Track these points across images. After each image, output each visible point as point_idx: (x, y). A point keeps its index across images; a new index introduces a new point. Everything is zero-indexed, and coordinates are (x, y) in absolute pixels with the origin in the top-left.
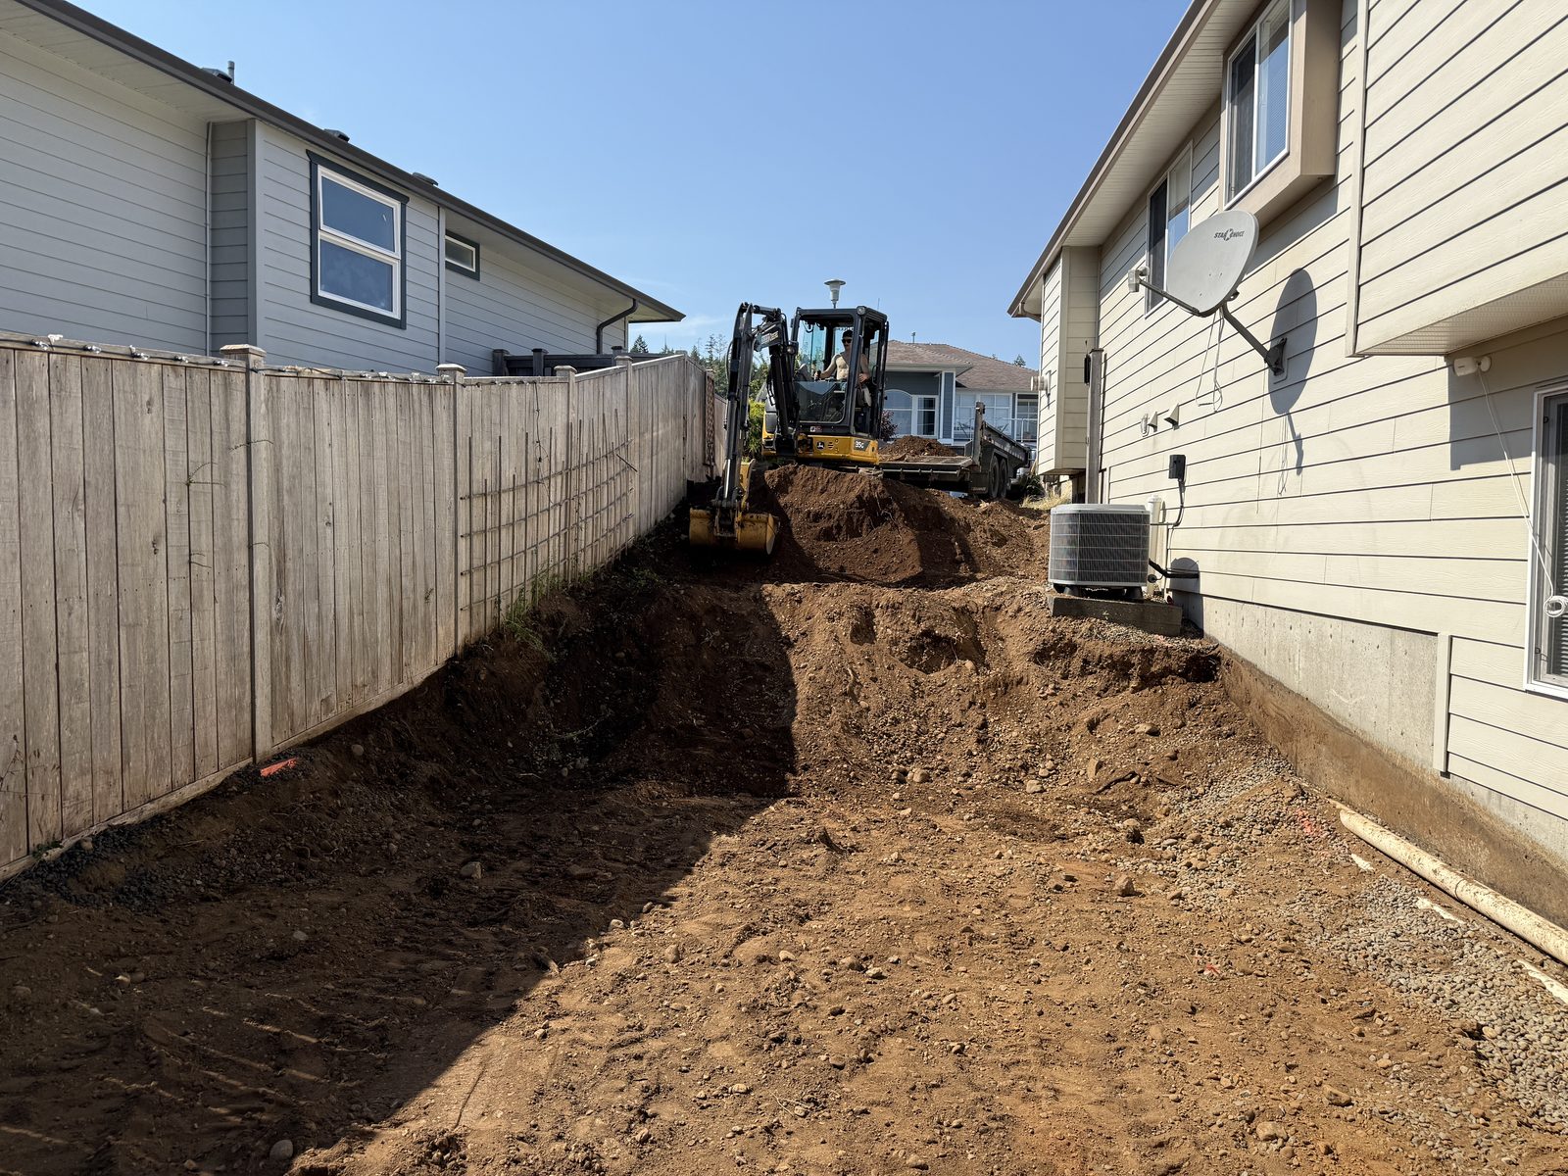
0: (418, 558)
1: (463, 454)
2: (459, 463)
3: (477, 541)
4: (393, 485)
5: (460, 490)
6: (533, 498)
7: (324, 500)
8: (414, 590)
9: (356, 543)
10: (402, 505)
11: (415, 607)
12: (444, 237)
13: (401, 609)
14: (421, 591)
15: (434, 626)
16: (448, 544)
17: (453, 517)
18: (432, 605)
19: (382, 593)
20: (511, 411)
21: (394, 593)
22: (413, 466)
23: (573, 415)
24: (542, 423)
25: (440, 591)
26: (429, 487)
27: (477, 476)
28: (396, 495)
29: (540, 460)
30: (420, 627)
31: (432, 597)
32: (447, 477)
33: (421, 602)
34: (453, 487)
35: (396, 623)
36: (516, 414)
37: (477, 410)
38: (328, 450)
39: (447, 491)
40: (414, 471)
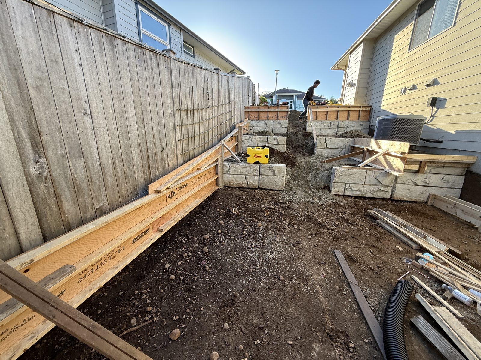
0: (156, 134)
1: (175, 91)
2: (174, 94)
3: (185, 128)
4: (137, 99)
5: (175, 106)
6: (206, 113)
7: (79, 99)
8: (155, 148)
9: (113, 126)
10: (144, 109)
11: (156, 156)
12: (183, 43)
13: (148, 157)
14: (159, 148)
15: (167, 162)
16: (171, 128)
17: (173, 117)
18: (165, 154)
19: (135, 151)
20: (197, 78)
21: (143, 150)
22: (149, 91)
23: (220, 86)
24: (209, 86)
25: (169, 147)
26: (159, 103)
27: (184, 102)
28: (139, 104)
29: (209, 99)
30: (159, 163)
31: (165, 151)
32: (169, 100)
33: (159, 154)
34: (172, 105)
35: (146, 163)
36: (199, 80)
37: (182, 74)
38: (78, 69)
39: (169, 106)
40: (150, 94)
